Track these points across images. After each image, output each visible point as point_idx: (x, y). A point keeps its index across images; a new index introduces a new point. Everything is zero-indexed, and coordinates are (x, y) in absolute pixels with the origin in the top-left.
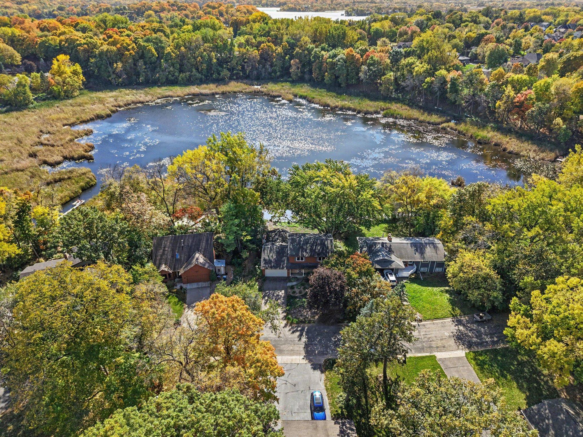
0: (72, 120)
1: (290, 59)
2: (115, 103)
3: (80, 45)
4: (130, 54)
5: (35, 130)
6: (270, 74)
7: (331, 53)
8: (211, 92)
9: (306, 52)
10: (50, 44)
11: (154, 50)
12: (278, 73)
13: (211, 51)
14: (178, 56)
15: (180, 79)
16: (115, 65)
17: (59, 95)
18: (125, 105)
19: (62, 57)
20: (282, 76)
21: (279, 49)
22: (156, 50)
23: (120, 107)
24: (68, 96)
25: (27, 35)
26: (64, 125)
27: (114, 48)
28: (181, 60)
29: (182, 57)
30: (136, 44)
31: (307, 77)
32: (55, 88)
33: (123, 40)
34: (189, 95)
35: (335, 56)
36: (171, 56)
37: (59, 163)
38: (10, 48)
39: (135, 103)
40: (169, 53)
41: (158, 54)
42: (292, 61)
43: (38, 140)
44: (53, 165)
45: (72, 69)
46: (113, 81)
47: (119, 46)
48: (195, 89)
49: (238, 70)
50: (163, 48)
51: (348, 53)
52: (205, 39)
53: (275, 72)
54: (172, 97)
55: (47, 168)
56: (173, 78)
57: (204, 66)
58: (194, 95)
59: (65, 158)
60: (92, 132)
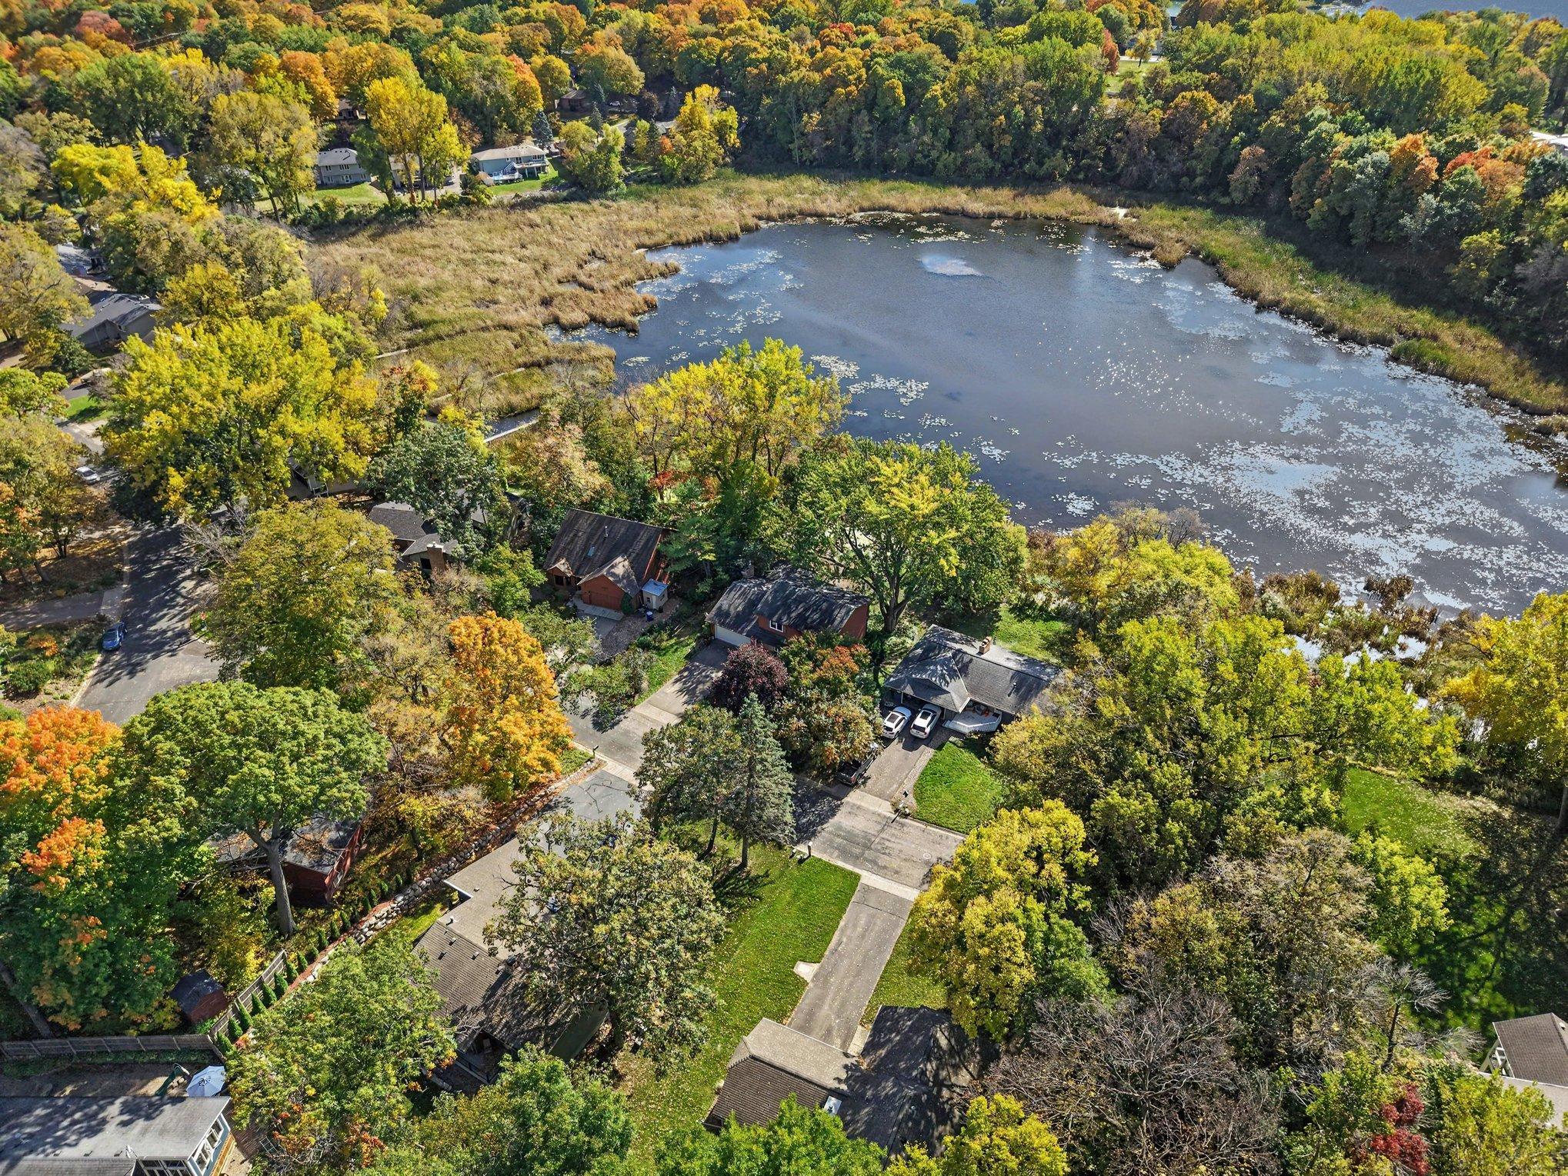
0: (660, 237)
1: (1244, 144)
2: (764, 210)
3: (755, 63)
4: (849, 93)
5: (584, 248)
6: (1176, 177)
7: (1355, 142)
8: (988, 209)
9: (1297, 128)
10: (700, 56)
11: (900, 91)
12: (1199, 180)
13: (1035, 103)
14: (952, 108)
15: (940, 165)
16: (805, 118)
17: (672, 176)
18: (782, 217)
19: (705, 91)
20: (1205, 189)
21: (1225, 113)
22: (907, 89)
23: (769, 219)
24: (690, 179)
25: (672, 28)
26: (638, 247)
27: (816, 77)
28: (956, 120)
29: (962, 111)
30: (868, 68)
31: (1273, 198)
32: (668, 160)
33: (843, 59)
34: (935, 210)
35: (1364, 151)
36: (938, 105)
37: (576, 327)
38: (630, 61)
39: (804, 214)
40: (934, 98)
41: (907, 101)
42: (1246, 150)
43: (575, 270)
44: (565, 329)
45: (716, 119)
46: (796, 153)
47: (828, 71)
48: (957, 198)
49: (1094, 158)
50: (926, 86)
51: (1403, 150)
52: (1036, 70)
53: (1191, 174)
54: (893, 210)
55: (554, 332)
56: (925, 162)
57: (1007, 140)
58: (946, 212)
59: (593, 319)
60: (676, 270)
